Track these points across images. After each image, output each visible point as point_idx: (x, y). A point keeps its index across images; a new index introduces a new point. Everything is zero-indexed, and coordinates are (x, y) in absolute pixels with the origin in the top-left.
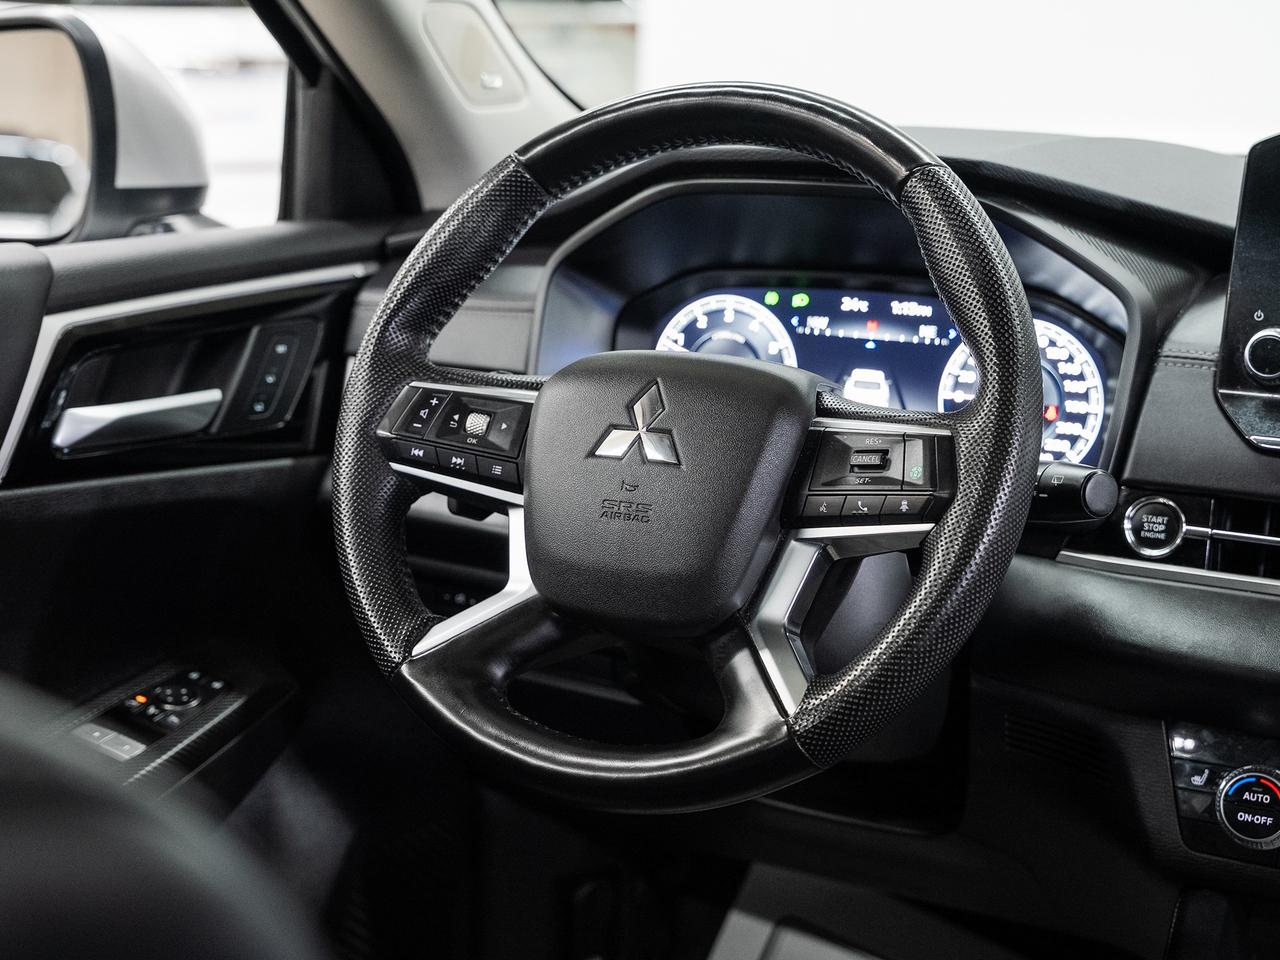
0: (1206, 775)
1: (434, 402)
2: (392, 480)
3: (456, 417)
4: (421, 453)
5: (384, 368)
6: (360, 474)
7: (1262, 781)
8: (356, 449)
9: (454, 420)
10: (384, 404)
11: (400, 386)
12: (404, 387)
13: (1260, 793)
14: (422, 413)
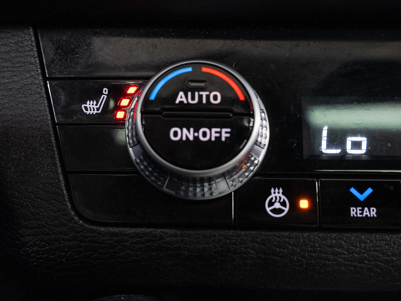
0: (104, 97)
7: (205, 70)
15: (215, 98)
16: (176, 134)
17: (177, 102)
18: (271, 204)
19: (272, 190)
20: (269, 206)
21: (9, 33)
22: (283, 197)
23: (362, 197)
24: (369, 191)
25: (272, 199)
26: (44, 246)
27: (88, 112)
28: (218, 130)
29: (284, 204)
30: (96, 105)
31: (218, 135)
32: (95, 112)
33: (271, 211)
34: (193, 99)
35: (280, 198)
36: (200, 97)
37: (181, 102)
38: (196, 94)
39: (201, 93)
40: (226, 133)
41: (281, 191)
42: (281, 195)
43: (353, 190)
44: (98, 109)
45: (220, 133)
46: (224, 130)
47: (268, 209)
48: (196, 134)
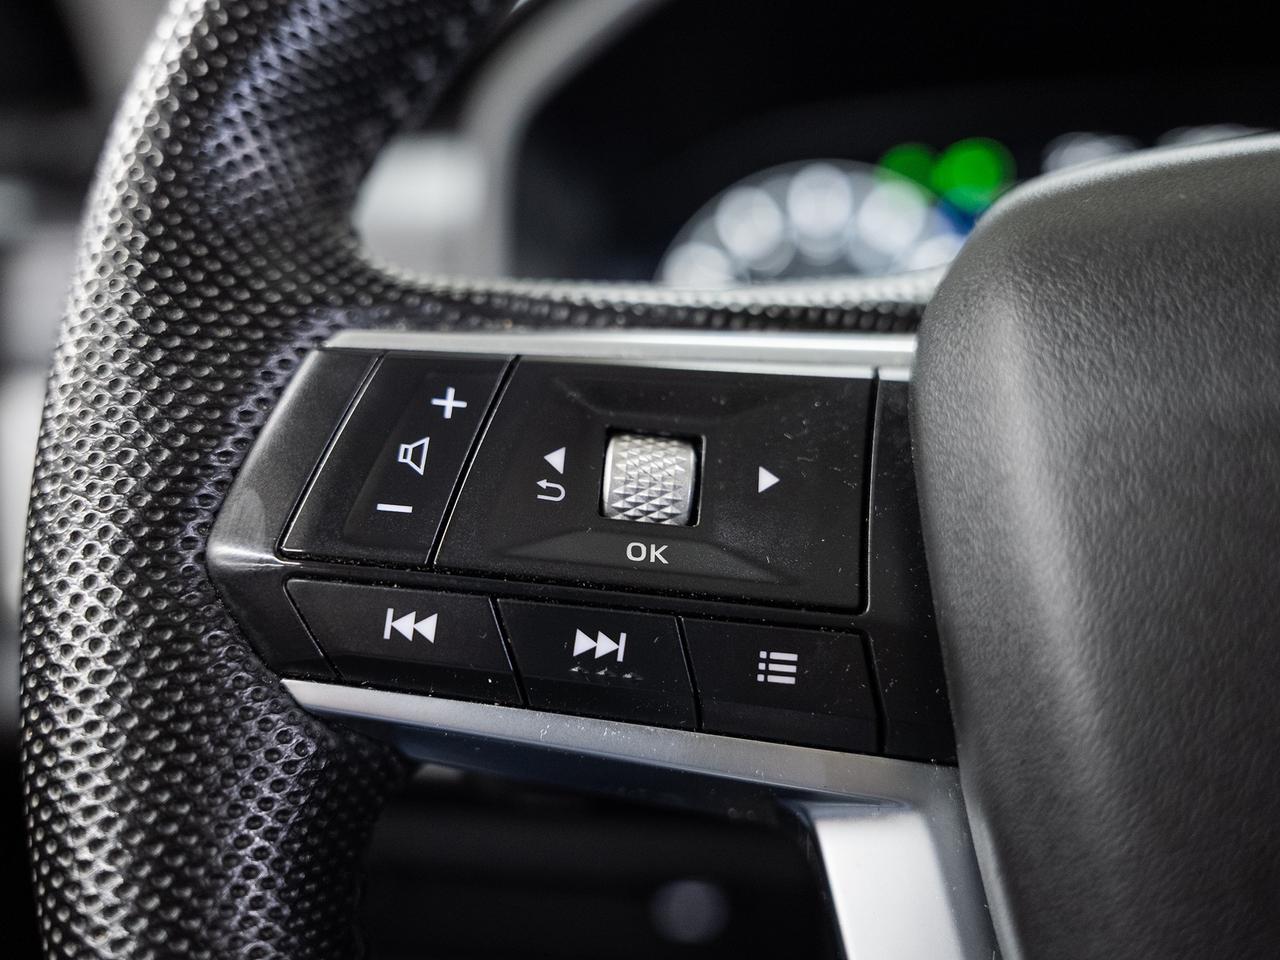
1: (449, 403)
2: (293, 747)
3: (557, 459)
4: (428, 628)
5: (211, 279)
6: (154, 753)
8: (126, 636)
9: (550, 473)
10: (229, 428)
11: (290, 355)
12: (302, 352)
14: (405, 454)
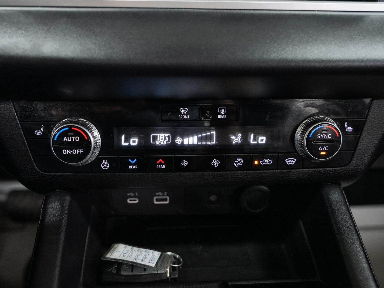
0: (42, 129)
7: (73, 128)
13: (73, 136)
15: (77, 139)
16: (65, 152)
17: (64, 141)
18: (103, 165)
19: (103, 161)
20: (102, 166)
21: (3, 103)
22: (107, 163)
23: (133, 162)
24: (135, 160)
25: (103, 163)
26: (30, 179)
27: (37, 134)
28: (79, 150)
29: (107, 165)
30: (40, 132)
31: (79, 152)
32: (40, 134)
33: (103, 167)
34: (69, 139)
35: (106, 163)
36: (72, 139)
37: (65, 141)
38: (71, 137)
39: (72, 137)
40: (82, 151)
41: (106, 161)
42: (106, 162)
43: (130, 160)
44: (41, 133)
45: (80, 151)
46: (81, 150)
47: (102, 167)
48: (72, 152)
